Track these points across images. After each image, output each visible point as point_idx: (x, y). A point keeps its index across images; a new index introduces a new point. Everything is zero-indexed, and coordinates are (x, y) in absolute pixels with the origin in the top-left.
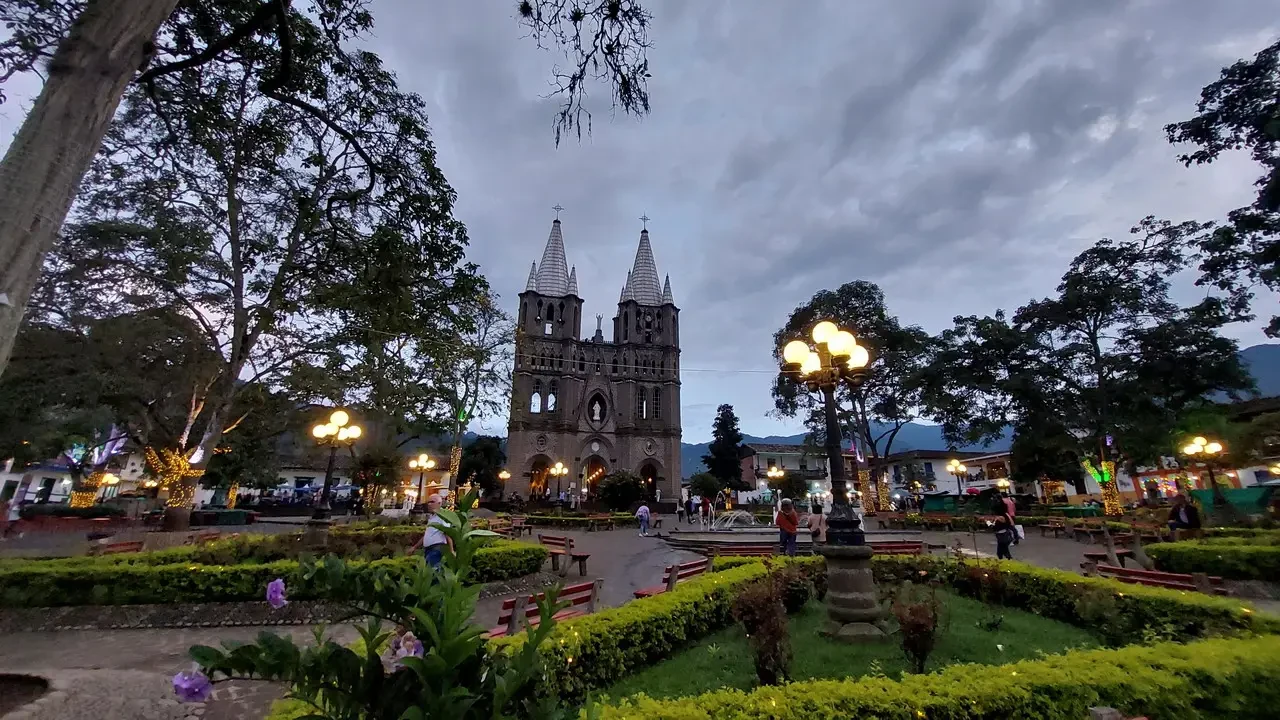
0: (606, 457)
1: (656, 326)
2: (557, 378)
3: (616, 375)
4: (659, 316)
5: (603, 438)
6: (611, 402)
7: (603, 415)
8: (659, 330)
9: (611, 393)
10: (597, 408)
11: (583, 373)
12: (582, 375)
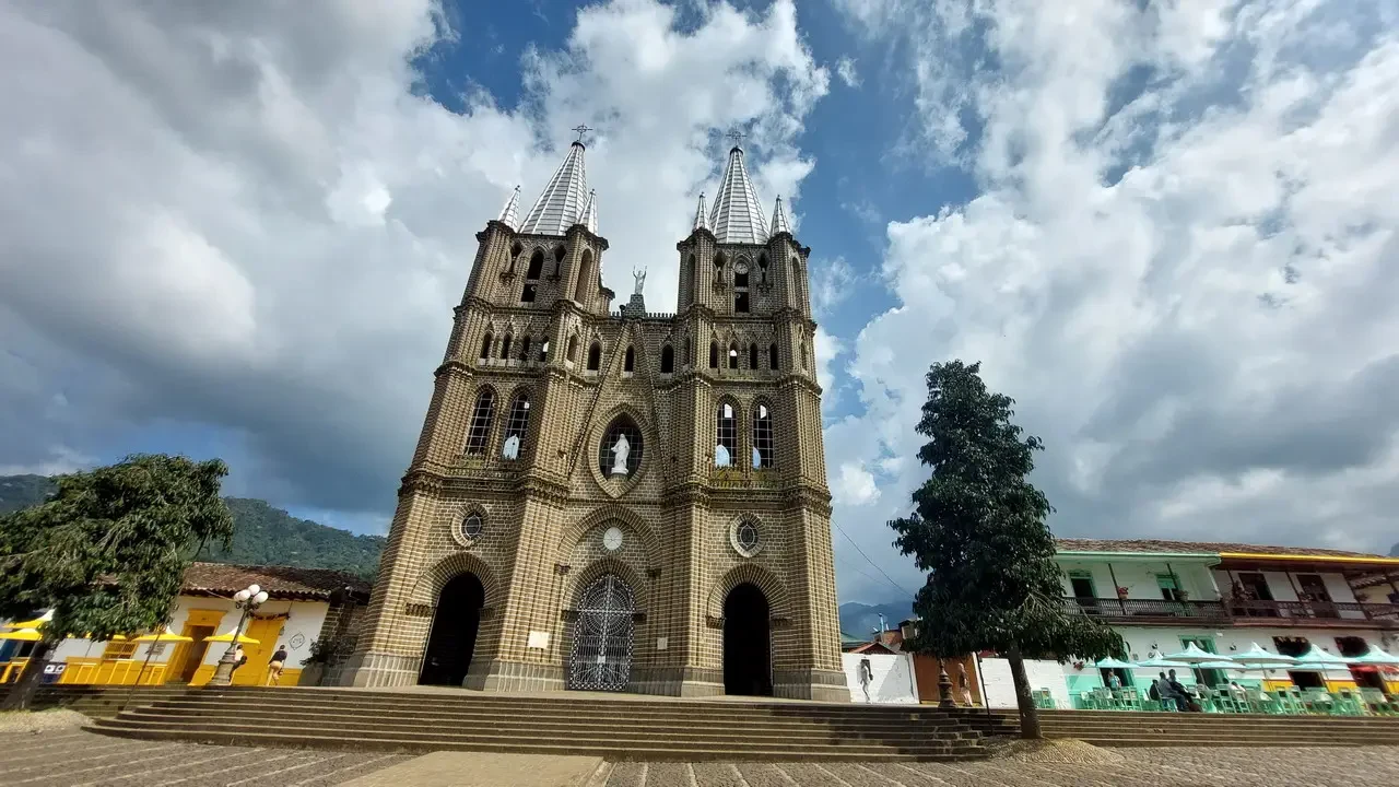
0: (638, 567)
1: (758, 279)
2: (530, 381)
3: (669, 376)
4: (763, 262)
5: (633, 516)
6: (655, 434)
7: (632, 463)
8: (766, 287)
9: (654, 414)
10: (622, 448)
11: (595, 373)
12: (592, 378)
